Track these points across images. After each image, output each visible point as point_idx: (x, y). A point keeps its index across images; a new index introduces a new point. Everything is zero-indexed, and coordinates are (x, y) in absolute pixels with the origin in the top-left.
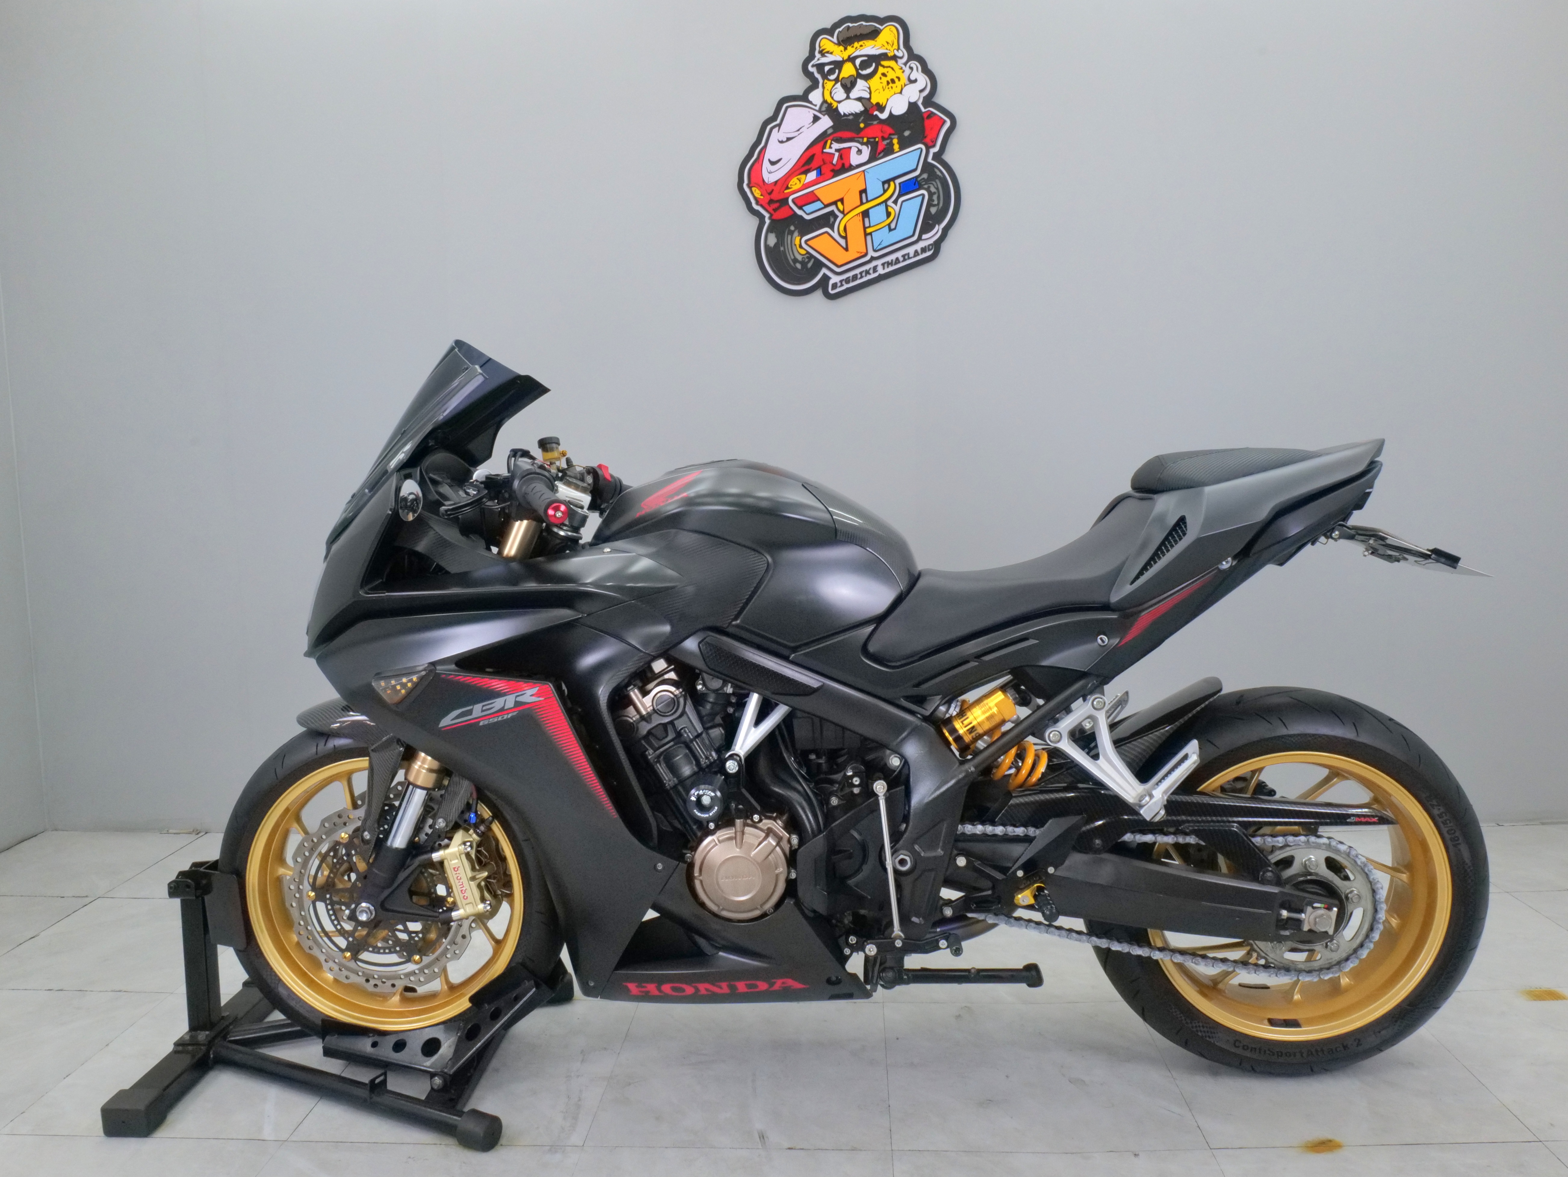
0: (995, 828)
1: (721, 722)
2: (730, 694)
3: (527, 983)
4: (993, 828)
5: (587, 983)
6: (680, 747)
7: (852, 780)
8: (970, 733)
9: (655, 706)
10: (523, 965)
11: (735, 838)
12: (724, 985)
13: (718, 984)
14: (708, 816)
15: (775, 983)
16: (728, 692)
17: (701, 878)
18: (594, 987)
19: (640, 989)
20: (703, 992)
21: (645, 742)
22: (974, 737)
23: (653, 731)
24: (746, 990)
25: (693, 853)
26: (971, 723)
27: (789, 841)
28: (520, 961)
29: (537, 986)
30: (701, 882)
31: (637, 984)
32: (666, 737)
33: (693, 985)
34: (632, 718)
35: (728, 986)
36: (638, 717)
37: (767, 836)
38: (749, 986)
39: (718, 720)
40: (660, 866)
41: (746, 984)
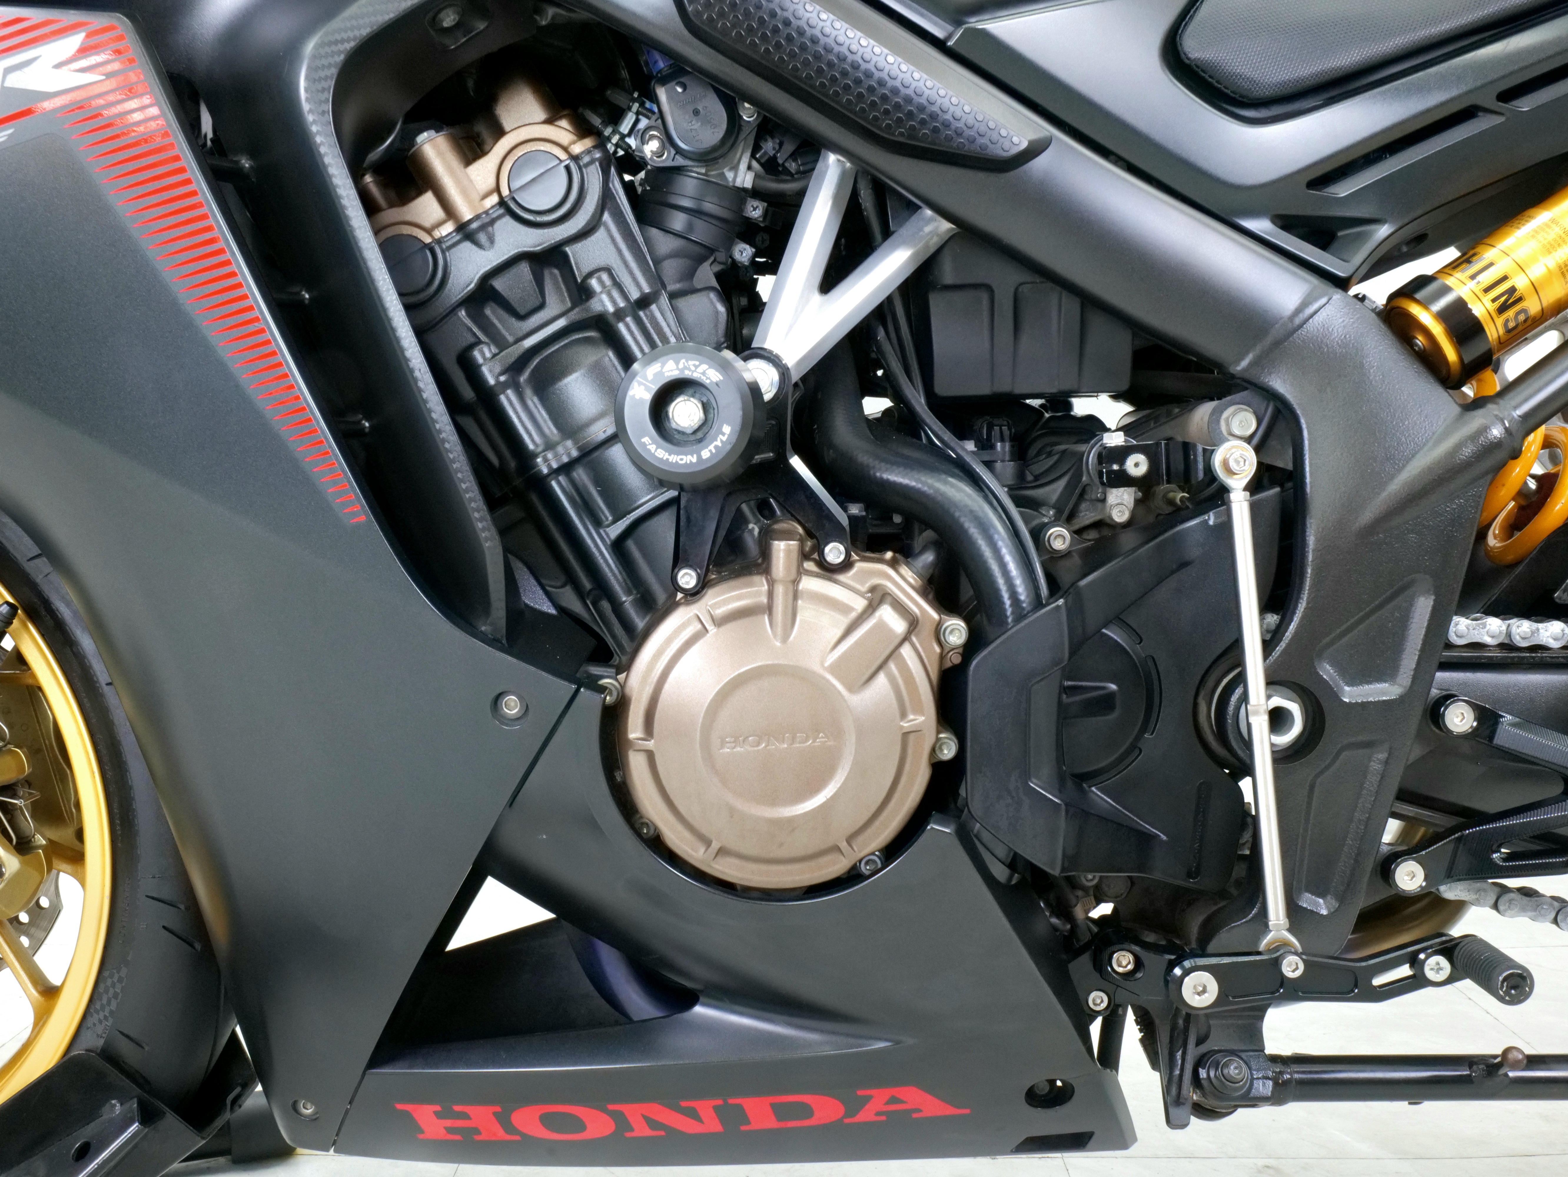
0: (1540, 625)
1: (714, 283)
2: (744, 190)
3: (117, 1108)
4: (1535, 625)
5: (295, 1107)
6: (587, 340)
7: (1122, 462)
8: (1502, 309)
9: (505, 192)
10: (108, 1055)
11: (769, 609)
12: (706, 1108)
13: (684, 1104)
14: (694, 459)
15: (867, 1099)
16: (738, 183)
17: (650, 744)
18: (314, 1119)
19: (448, 1123)
20: (642, 1130)
21: (469, 315)
22: (1511, 325)
23: (498, 284)
24: (771, 1123)
25: (622, 677)
26: (1505, 278)
27: (938, 634)
28: (100, 1043)
29: (148, 1116)
30: (650, 756)
31: (438, 1108)
32: (541, 306)
33: (611, 1107)
34: (429, 231)
35: (716, 1108)
36: (448, 228)
37: (871, 608)
38: (781, 1112)
39: (707, 274)
40: (512, 706)
41: (773, 1106)
